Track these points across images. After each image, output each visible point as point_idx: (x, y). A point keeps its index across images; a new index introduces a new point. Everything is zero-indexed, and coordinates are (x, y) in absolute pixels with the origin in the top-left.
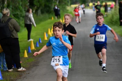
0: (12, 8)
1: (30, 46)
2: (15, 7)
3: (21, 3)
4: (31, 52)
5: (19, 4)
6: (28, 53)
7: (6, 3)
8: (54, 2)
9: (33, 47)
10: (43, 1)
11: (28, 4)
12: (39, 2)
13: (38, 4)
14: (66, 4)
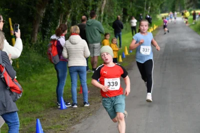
0: (108, 18)
1: (124, 51)
2: (110, 16)
3: (116, 13)
4: (125, 57)
5: (115, 13)
6: (122, 57)
7: (102, 13)
8: (146, 12)
9: (127, 53)
10: (136, 11)
11: (122, 13)
12: (131, 11)
13: (131, 14)
14: (157, 13)
